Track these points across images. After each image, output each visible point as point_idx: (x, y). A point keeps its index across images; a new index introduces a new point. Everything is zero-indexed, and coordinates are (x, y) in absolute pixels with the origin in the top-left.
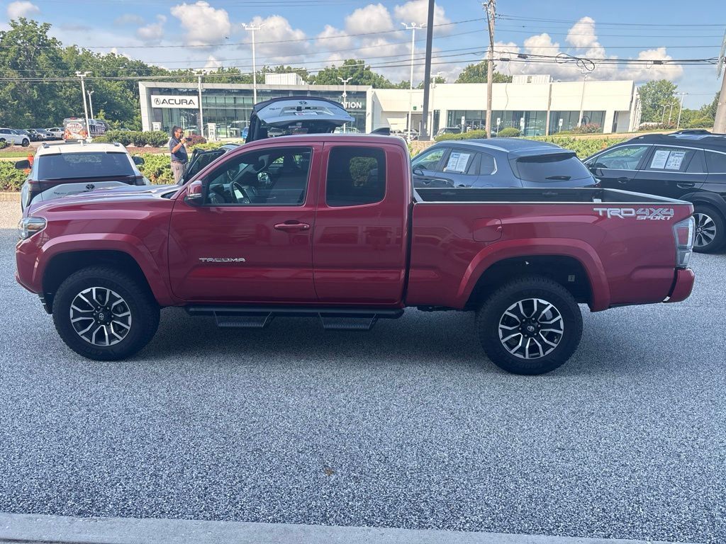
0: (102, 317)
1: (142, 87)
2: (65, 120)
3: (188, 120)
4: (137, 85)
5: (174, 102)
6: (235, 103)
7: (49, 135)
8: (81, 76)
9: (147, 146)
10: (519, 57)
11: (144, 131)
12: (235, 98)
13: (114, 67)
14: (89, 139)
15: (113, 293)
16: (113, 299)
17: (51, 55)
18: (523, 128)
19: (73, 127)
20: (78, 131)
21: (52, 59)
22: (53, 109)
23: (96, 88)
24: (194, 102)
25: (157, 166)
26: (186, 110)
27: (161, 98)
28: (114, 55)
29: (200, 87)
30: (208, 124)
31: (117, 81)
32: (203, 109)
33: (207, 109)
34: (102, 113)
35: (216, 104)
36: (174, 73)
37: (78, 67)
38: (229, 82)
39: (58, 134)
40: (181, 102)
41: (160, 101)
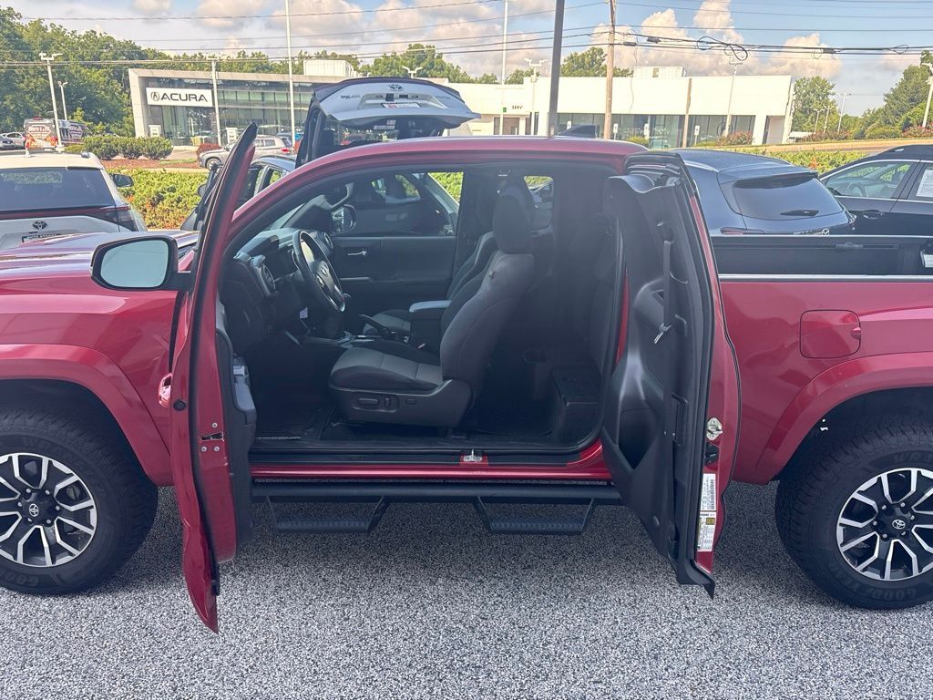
0: (34, 510)
1: (134, 76)
2: (26, 121)
3: (198, 122)
4: (127, 75)
5: (178, 98)
6: (263, 100)
7: (6, 142)
8: (48, 59)
9: (142, 157)
10: (648, 40)
11: (137, 137)
12: (262, 94)
13: (96, 49)
14: (60, 148)
15: (57, 464)
16: (56, 475)
17: (6, 31)
18: (647, 138)
19: (37, 130)
20: (44, 136)
21: (8, 36)
22: (12, 107)
23: (71, 77)
24: (206, 98)
25: (154, 189)
26: (196, 108)
27: (161, 91)
28: (95, 33)
29: (214, 76)
30: (227, 128)
31: (99, 67)
32: (219, 109)
33: (225, 109)
34: (79, 112)
35: (236, 102)
36: (177, 58)
37: (45, 48)
38: (253, 72)
39: (18, 141)
40: (189, 97)
41: (158, 96)
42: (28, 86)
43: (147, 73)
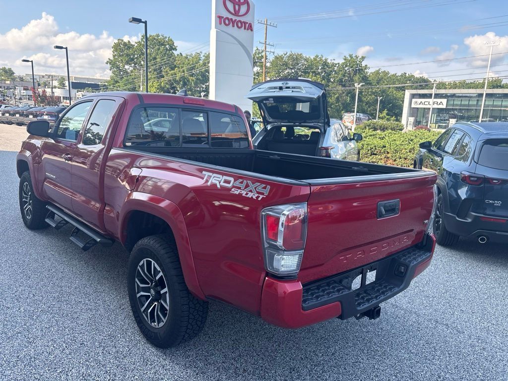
1: (408, 94)
5: (428, 103)
17: (362, 76)
19: (347, 118)
20: (350, 121)
24: (443, 103)
27: (419, 100)
28: (406, 74)
34: (385, 111)
35: (461, 105)
40: (433, 103)
41: (418, 103)
42: (367, 99)
43: (414, 92)
